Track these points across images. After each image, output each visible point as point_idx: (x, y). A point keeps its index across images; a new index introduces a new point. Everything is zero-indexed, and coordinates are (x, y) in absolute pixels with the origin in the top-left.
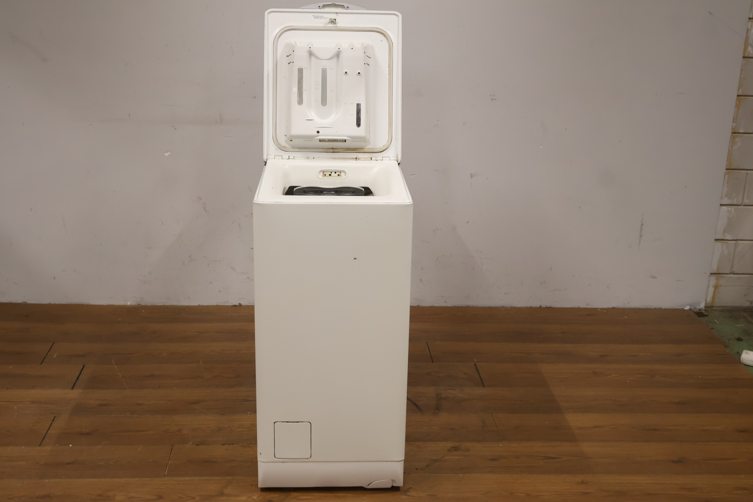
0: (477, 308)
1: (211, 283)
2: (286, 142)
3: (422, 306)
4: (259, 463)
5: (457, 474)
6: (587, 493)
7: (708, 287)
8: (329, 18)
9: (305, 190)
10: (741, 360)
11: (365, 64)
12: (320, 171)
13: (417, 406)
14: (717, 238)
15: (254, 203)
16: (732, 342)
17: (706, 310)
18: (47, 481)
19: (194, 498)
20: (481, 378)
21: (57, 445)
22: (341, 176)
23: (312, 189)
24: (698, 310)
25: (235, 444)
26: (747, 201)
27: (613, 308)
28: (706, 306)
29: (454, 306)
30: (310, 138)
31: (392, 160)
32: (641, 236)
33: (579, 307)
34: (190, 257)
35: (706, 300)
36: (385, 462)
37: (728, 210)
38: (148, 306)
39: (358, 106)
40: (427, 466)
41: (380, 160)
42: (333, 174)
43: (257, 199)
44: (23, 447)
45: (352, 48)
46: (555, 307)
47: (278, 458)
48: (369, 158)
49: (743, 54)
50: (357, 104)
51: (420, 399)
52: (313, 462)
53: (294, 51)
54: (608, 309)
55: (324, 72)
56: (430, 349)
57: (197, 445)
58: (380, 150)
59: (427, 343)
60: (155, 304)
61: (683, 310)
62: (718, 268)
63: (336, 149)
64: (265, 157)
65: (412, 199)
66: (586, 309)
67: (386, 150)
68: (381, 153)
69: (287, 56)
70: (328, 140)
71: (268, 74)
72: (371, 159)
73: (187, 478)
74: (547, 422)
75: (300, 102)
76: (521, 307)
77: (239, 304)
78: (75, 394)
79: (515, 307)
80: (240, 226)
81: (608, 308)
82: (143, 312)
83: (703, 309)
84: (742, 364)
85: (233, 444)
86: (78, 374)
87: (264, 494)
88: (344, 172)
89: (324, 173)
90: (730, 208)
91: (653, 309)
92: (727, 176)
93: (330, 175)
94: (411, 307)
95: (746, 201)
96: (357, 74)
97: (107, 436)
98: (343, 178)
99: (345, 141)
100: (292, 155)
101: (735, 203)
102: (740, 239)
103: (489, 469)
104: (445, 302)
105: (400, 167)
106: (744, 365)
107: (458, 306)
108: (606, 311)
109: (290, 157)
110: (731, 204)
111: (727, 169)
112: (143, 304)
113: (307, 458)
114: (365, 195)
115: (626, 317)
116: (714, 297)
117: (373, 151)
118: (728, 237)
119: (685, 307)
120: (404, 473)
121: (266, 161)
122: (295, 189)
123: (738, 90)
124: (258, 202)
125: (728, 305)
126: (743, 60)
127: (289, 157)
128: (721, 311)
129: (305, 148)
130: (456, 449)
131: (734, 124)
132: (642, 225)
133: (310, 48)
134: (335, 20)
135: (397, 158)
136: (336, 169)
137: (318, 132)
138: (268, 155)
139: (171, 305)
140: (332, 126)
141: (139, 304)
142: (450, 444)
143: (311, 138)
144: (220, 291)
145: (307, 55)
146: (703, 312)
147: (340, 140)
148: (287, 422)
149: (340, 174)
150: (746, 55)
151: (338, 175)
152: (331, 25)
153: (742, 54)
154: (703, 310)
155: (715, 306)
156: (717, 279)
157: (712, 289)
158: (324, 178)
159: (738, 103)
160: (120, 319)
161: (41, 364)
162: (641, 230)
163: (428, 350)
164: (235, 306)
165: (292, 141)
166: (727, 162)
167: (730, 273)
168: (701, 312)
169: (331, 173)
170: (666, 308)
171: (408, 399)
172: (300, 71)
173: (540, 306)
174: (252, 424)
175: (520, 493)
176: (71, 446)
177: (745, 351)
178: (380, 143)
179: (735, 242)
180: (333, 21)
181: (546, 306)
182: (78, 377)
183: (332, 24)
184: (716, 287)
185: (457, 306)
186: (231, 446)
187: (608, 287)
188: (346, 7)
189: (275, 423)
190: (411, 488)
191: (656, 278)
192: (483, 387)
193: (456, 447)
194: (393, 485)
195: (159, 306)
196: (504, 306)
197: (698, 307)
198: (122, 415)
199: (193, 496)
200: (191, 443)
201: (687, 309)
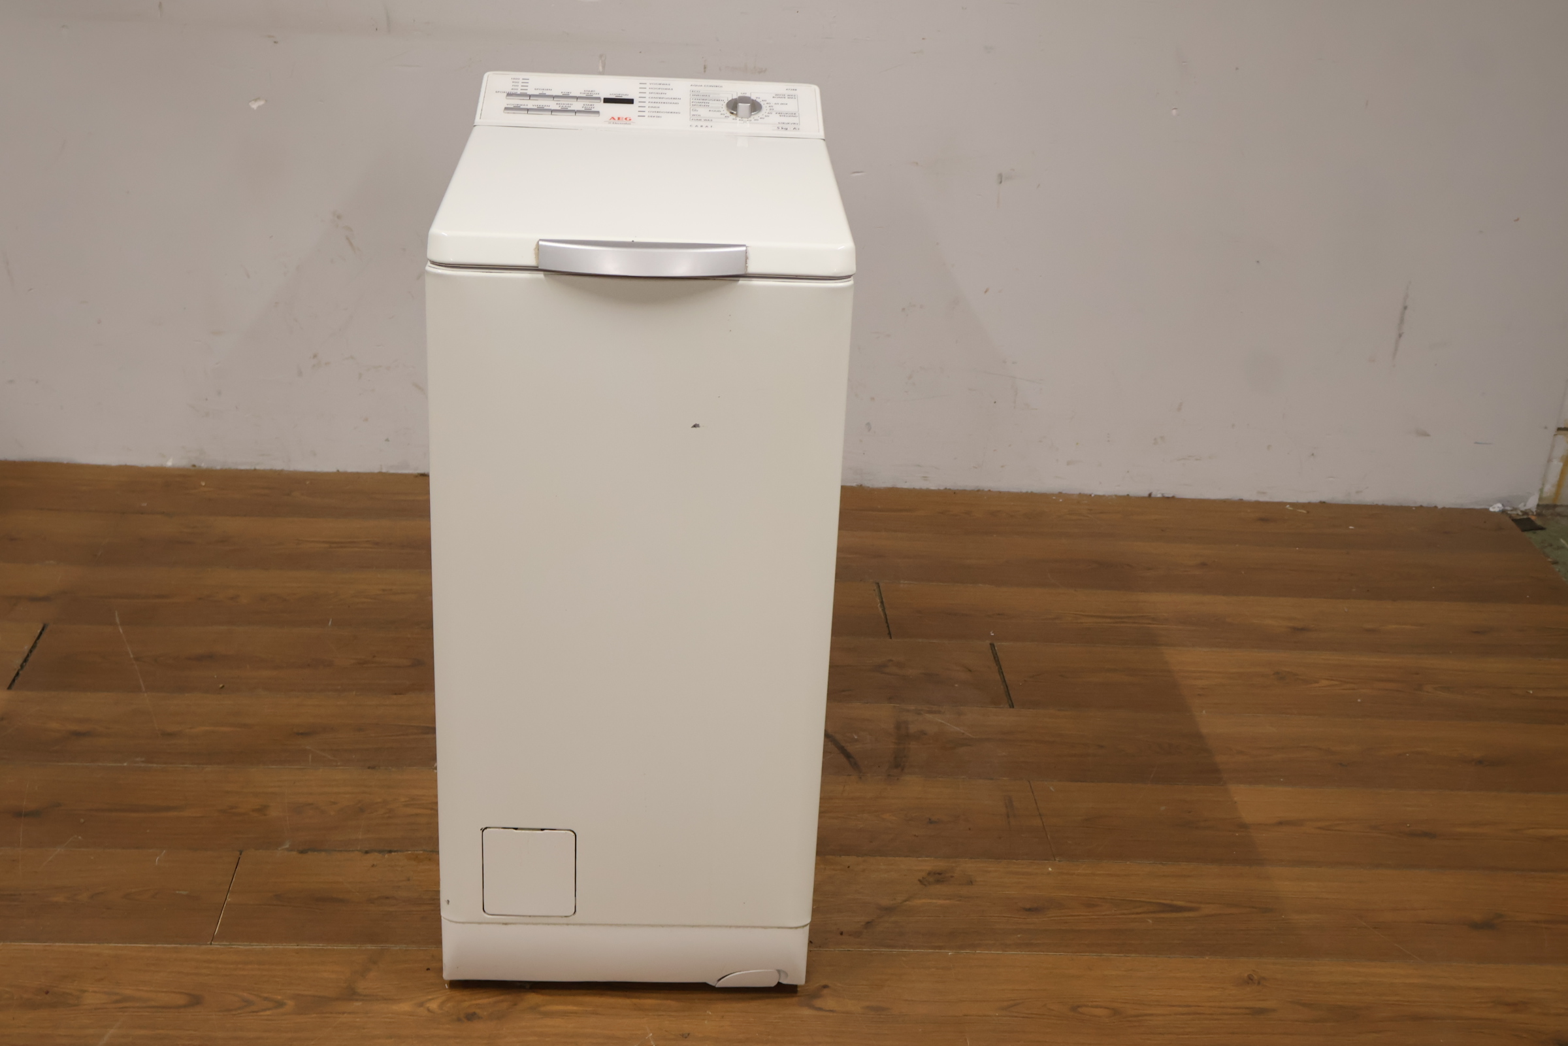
0: (1000, 495)
1: (367, 419)
3: (869, 487)
4: (444, 923)
5: (940, 948)
6: (1262, 1011)
7: (1550, 460)
13: (848, 756)
15: (428, 272)
17: (1539, 515)
19: (280, 1004)
20: (1005, 681)
24: (1520, 513)
25: (395, 851)
27: (1323, 503)
28: (1541, 503)
29: (946, 489)
32: (1400, 336)
33: (1241, 500)
34: (315, 356)
35: (1541, 490)
36: (763, 930)
38: (216, 471)
40: (868, 924)
46: (1184, 497)
47: (491, 913)
51: (856, 737)
52: (581, 924)
54: (1308, 506)
56: (884, 600)
57: (302, 852)
59: (878, 583)
60: (233, 467)
61: (1486, 512)
66: (1257, 503)
73: (268, 947)
74: (1163, 808)
76: (1104, 496)
78: (15, 702)
79: (1091, 495)
81: (1310, 504)
82: (201, 486)
83: (1533, 512)
85: (390, 852)
86: (27, 648)
87: (458, 995)
91: (1417, 508)
94: (844, 489)
97: (82, 820)
103: (1019, 936)
104: (925, 478)
107: (956, 488)
108: (1305, 512)
112: (204, 465)
113: (566, 917)
115: (1351, 527)
116: (1559, 485)
119: (1491, 506)
120: (810, 942)
130: (939, 877)
132: (1405, 308)
139: (271, 470)
141: (194, 466)
142: (926, 865)
144: (387, 440)
146: (1533, 518)
148: (516, 829)
154: (1533, 515)
155: (1561, 506)
157: (1557, 466)
160: (145, 504)
162: (1402, 321)
163: (879, 605)
168: (1529, 520)
170: (1447, 506)
171: (827, 736)
173: (1150, 495)
175: (1097, 1007)
181: (1162, 494)
182: (28, 656)
184: (1566, 461)
185: (952, 488)
186: (386, 856)
187: (1313, 455)
189: (485, 831)
190: (825, 987)
191: (1428, 435)
192: (1010, 707)
193: (940, 874)
194: (781, 981)
195: (241, 470)
196: (1064, 492)
197: (1522, 507)
198: (125, 764)
199: (279, 997)
200: (287, 846)
201: (1497, 510)
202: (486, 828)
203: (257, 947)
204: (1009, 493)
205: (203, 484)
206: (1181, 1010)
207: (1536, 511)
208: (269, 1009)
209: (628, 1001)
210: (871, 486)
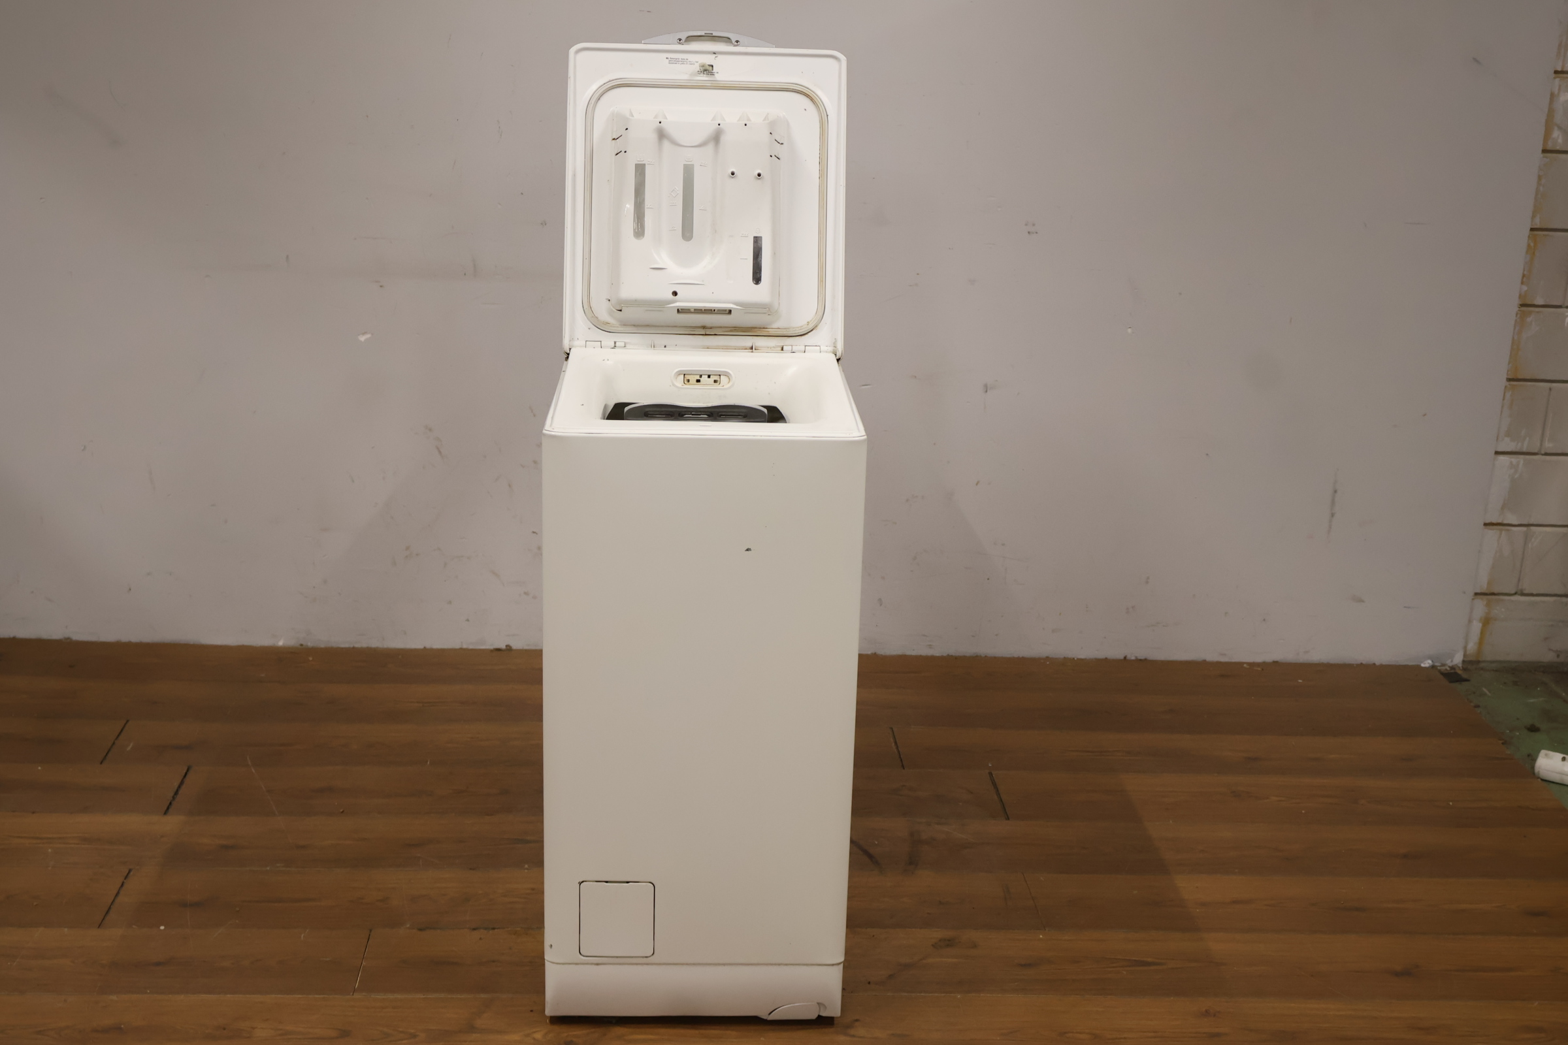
0: (995, 659)
1: (450, 602)
2: (610, 313)
3: (881, 655)
4: (547, 965)
5: (951, 992)
6: (1217, 1035)
7: (1470, 621)
8: (700, 62)
9: (647, 409)
10: (1536, 770)
11: (771, 156)
12: (679, 373)
13: (870, 856)
14: (1487, 522)
15: (545, 435)
16: (1518, 734)
17: (1464, 669)
18: (114, 997)
19: (414, 1036)
20: (1001, 800)
21: (134, 926)
22: (721, 385)
23: (663, 409)
24: (1448, 669)
25: (498, 929)
26: (1551, 445)
27: (1275, 663)
28: (1466, 659)
29: (949, 655)
30: (657, 305)
31: (824, 352)
32: (1333, 515)
33: (1205, 661)
34: (408, 548)
35: (1465, 648)
36: (805, 967)
37: (1511, 463)
38: (321, 649)
39: (757, 241)
40: (891, 976)
41: (800, 351)
42: (704, 378)
43: (551, 425)
44: (66, 930)
45: (746, 125)
46: (1155, 659)
47: (586, 956)
48: (778, 346)
49: (1543, 145)
50: (755, 238)
51: (876, 843)
52: (659, 964)
53: (627, 129)
54: (1264, 665)
55: (688, 172)
56: (897, 741)
57: (420, 930)
58: (801, 331)
59: (892, 728)
60: (334, 645)
61: (1418, 668)
62: (1489, 583)
63: (711, 328)
64: (566, 344)
65: (865, 430)
66: (1219, 663)
67: (812, 330)
68: (803, 337)
69: (614, 139)
70: (695, 310)
71: (574, 175)
72: (782, 349)
73: (399, 996)
74: (1135, 892)
75: (639, 232)
76: (1085, 659)
77: (506, 646)
78: (171, 824)
79: (1074, 659)
80: (510, 486)
81: (1264, 663)
82: (309, 660)
83: (1459, 667)
84: (1538, 778)
85: (494, 929)
86: (176, 784)
87: (557, 1028)
88: (727, 375)
89: (685, 376)
90: (1514, 459)
91: (1357, 665)
92: (1508, 395)
93: (698, 381)
94: (861, 656)
95: (1549, 446)
96: (755, 177)
97: (238, 909)
98: (724, 387)
99: (730, 312)
100: (621, 339)
101: (1525, 450)
102: (1535, 523)
103: (1016, 984)
104: (930, 646)
105: (840, 367)
106: (1543, 780)
107: (957, 654)
108: (1261, 669)
109: (617, 344)
110: (1517, 450)
111: (1509, 380)
112: (310, 644)
113: (646, 957)
114: (768, 422)
115: (1300, 681)
116: (1481, 642)
117: (785, 333)
118: (1511, 518)
119: (1422, 662)
120: (843, 989)
121: (568, 352)
122: (626, 409)
123: (1533, 217)
124: (553, 433)
125: (1511, 658)
126: (1544, 157)
127: (615, 343)
128: (1496, 671)
129: (648, 326)
130: (949, 943)
131: (1525, 288)
132: (1335, 492)
133: (660, 123)
134: (711, 68)
135: (835, 347)
136: (711, 369)
137: (675, 294)
138: (572, 340)
139: (368, 648)
140: (703, 281)
141: (302, 645)
142: (936, 934)
143: (659, 305)
144: (468, 620)
145: (653, 137)
146: (1460, 672)
147: (719, 310)
148: (607, 882)
149: (719, 379)
150: (1550, 146)
151: (715, 381)
152: (704, 77)
153: (1542, 142)
154: (1460, 669)
155: (1484, 661)
156: (1488, 605)
157: (1477, 626)
158: (685, 386)
159: (1532, 244)
160: (263, 675)
161: (101, 763)
162: (1333, 502)
163: (893, 744)
164: (498, 650)
165: (621, 310)
166: (1509, 364)
167: (1516, 594)
168: (1456, 673)
169: (701, 376)
170: (1384, 664)
171: (852, 841)
172: (640, 169)
173: (1125, 658)
174: (533, 889)
175: (1080, 1033)
176: (162, 928)
177: (1543, 752)
178: (802, 316)
179: (1524, 529)
180: (708, 70)
181: (1136, 657)
182: (177, 790)
183: (705, 75)
184: (1486, 621)
185: (954, 654)
186: (491, 931)
187: (1264, 620)
188: (734, 42)
189: (582, 884)
190: (857, 1020)
191: (1363, 601)
192: (1006, 820)
193: (949, 940)
194: (821, 1014)
195: (342, 648)
196: (1050, 657)
197: (1449, 663)
198: (268, 868)
199: (412, 1031)
200: (408, 926)
201: (1427, 665)
202: (583, 882)
203: (391, 996)
204: (1003, 658)
205: (311, 659)
206: (1150, 1034)
207: (1462, 667)
208: (404, 1039)
209: (697, 1032)
210: (883, 654)
